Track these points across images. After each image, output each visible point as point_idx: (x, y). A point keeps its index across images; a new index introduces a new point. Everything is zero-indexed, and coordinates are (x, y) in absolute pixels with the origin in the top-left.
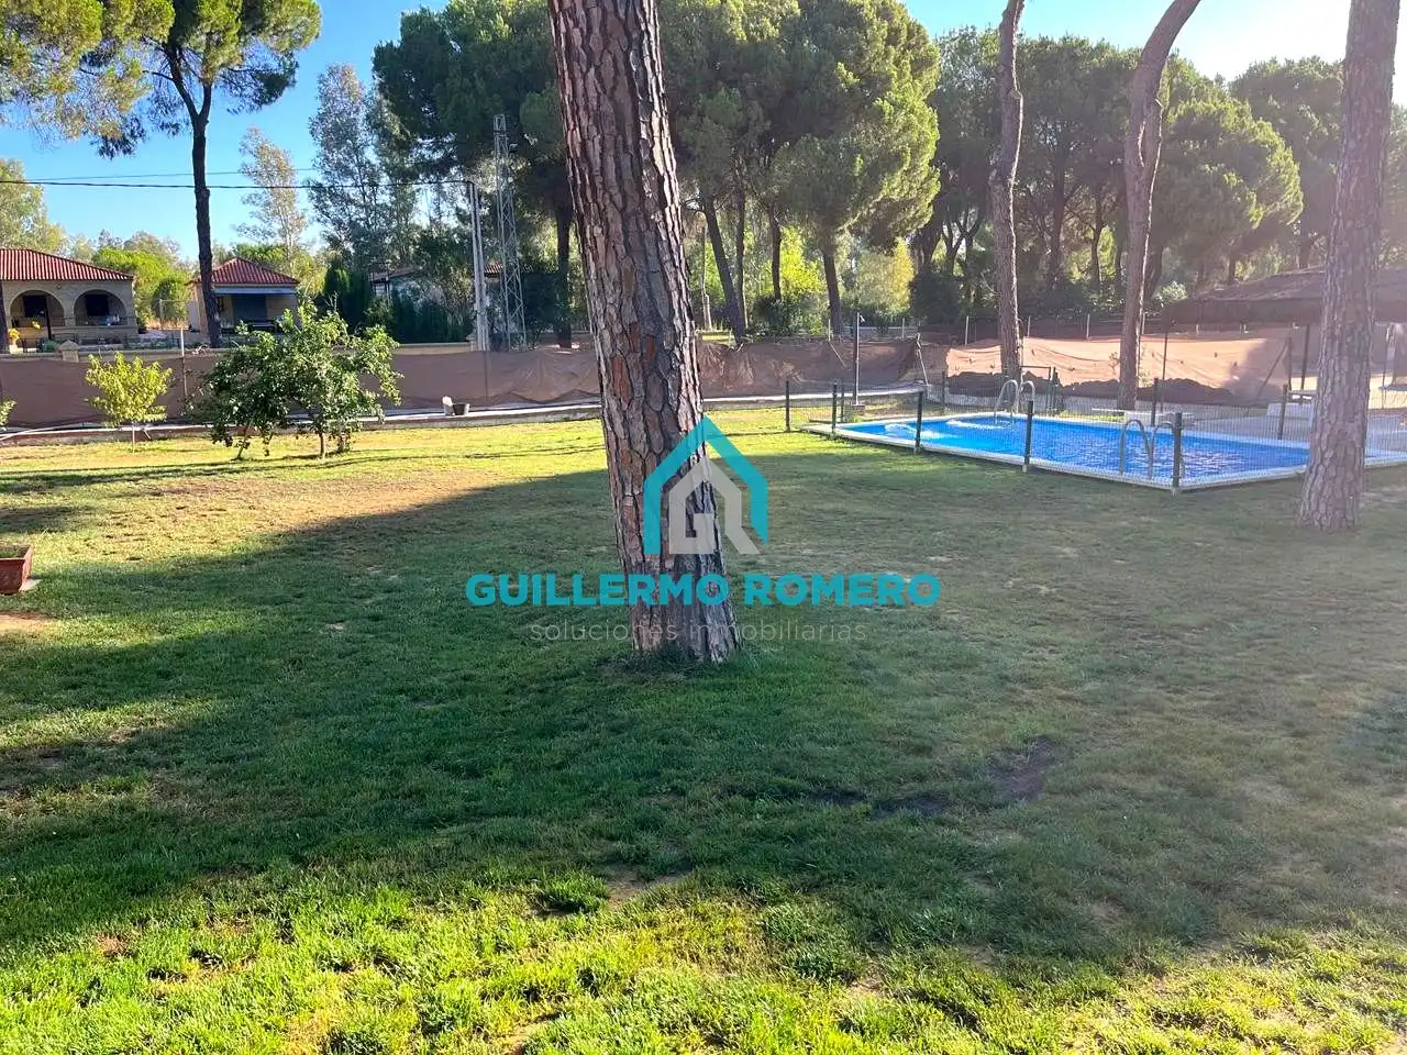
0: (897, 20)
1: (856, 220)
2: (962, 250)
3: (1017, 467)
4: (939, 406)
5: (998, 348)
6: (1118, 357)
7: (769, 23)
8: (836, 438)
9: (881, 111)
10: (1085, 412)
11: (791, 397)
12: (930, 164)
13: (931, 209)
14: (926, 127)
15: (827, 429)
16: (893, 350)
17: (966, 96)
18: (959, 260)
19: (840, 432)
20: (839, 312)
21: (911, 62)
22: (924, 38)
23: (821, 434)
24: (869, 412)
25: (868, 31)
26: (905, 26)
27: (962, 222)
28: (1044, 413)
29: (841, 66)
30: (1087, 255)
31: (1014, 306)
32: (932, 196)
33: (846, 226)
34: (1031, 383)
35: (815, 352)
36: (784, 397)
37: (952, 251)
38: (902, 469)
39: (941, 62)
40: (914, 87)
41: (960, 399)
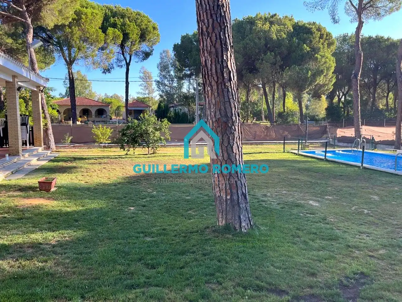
0: (323, 32)
1: (308, 90)
2: (343, 99)
3: (359, 167)
4: (333, 146)
5: (354, 129)
6: (395, 133)
7: (283, 34)
8: (299, 155)
9: (317, 58)
10: (383, 150)
11: (285, 142)
12: (333, 73)
13: (333, 87)
14: (331, 63)
15: (296, 152)
16: (319, 128)
17: (344, 53)
18: (342, 102)
19: (300, 153)
20: (303, 117)
21: (327, 43)
22: (331, 36)
23: (294, 153)
24: (311, 147)
25: (314, 35)
26: (325, 33)
27: (343, 91)
28: (369, 149)
29: (305, 45)
30: (384, 101)
31: (359, 116)
32: (333, 83)
33: (305, 91)
34: (364, 140)
35: (295, 128)
36: (283, 142)
37: (340, 100)
38: (319, 166)
39: (337, 44)
40: (328, 51)
41: (341, 144)
